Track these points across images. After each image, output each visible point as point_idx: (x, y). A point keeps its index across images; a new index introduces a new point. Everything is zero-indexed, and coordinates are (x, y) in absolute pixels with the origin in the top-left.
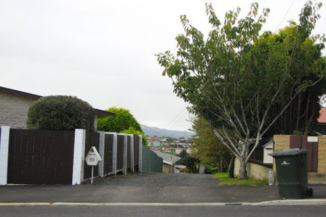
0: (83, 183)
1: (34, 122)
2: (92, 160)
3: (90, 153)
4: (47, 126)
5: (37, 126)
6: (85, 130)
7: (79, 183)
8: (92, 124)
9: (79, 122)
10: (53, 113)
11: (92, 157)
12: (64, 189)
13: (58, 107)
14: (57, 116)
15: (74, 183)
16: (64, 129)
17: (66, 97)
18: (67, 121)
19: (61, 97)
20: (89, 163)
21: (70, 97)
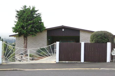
0: (111, 62)
1: (92, 41)
2: (114, 53)
3: (113, 51)
4: (97, 42)
5: (94, 42)
6: (111, 43)
7: (109, 62)
8: (113, 40)
9: (108, 40)
10: (99, 37)
11: (114, 52)
12: (104, 64)
13: (101, 35)
14: (101, 38)
15: (107, 62)
16: (103, 42)
17: (104, 31)
18: (104, 40)
19: (102, 31)
20: (113, 54)
21: (105, 31)
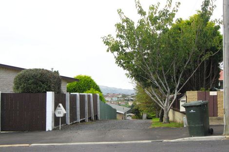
0: (54, 129)
1: (18, 88)
2: (59, 113)
3: (58, 108)
4: (27, 91)
5: (20, 91)
6: (54, 92)
7: (51, 129)
8: (59, 88)
9: (49, 87)
10: (30, 81)
11: (59, 111)
12: (40, 134)
13: (34, 77)
14: (34, 83)
15: (47, 130)
16: (39, 92)
17: (40, 70)
18: (41, 86)
19: (36, 70)
20: (58, 115)
21: (43, 69)
